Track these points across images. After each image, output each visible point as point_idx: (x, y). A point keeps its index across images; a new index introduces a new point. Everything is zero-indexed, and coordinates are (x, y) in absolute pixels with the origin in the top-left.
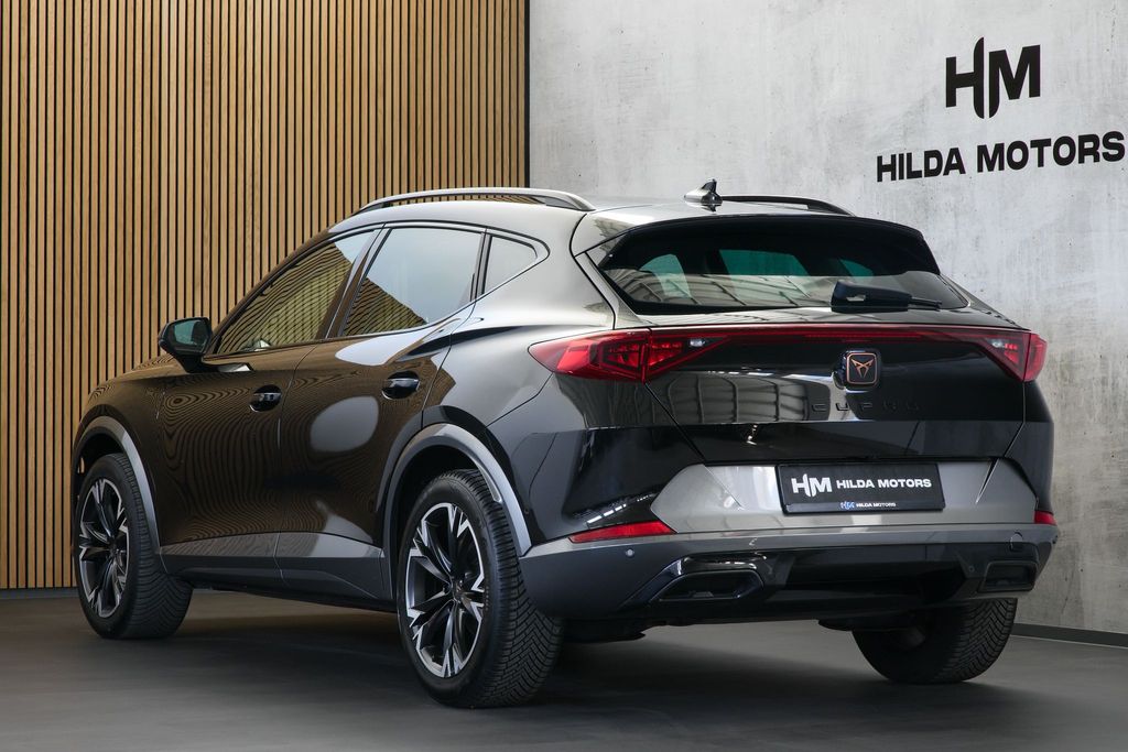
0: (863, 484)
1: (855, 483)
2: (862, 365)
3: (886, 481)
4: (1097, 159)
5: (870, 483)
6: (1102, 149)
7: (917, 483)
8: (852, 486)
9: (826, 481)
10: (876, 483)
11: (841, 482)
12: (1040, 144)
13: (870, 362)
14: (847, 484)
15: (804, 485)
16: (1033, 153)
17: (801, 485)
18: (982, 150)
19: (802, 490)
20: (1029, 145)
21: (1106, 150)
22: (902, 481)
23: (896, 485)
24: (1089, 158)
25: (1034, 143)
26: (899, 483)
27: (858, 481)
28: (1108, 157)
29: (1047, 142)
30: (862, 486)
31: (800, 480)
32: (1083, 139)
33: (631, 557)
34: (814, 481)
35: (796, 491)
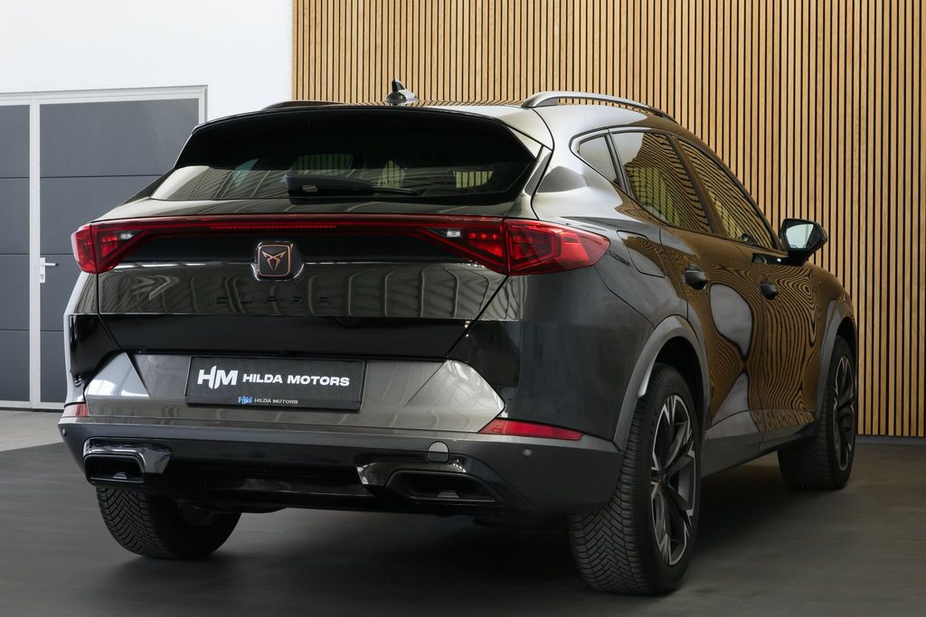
0: (270, 379)
1: (262, 378)
2: (272, 257)
3: (298, 377)
5: (278, 378)
7: (334, 381)
8: (259, 381)
9: (234, 374)
10: (285, 379)
11: (248, 375)
13: (282, 254)
14: (254, 378)
15: (210, 377)
17: (206, 377)
19: (206, 382)
22: (315, 378)
23: (308, 382)
26: (312, 380)
27: (267, 376)
30: (269, 381)
31: (207, 372)
34: (221, 373)
35: (200, 382)
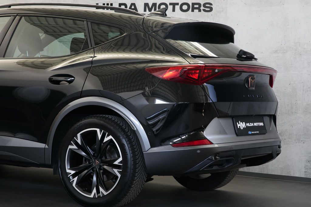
0: (251, 125)
4: (200, 11)
6: (202, 8)
7: (261, 124)
9: (244, 123)
10: (254, 124)
11: (247, 124)
12: (174, 5)
15: (240, 125)
16: (170, 8)
18: (146, 5)
19: (240, 127)
20: (168, 4)
21: (204, 8)
24: (196, 11)
25: (171, 4)
26: (258, 124)
28: (204, 10)
29: (177, 4)
32: (193, 4)
33: (198, 153)
34: (241, 123)
35: (238, 127)
